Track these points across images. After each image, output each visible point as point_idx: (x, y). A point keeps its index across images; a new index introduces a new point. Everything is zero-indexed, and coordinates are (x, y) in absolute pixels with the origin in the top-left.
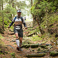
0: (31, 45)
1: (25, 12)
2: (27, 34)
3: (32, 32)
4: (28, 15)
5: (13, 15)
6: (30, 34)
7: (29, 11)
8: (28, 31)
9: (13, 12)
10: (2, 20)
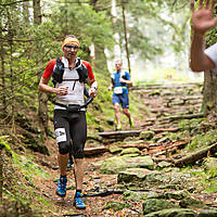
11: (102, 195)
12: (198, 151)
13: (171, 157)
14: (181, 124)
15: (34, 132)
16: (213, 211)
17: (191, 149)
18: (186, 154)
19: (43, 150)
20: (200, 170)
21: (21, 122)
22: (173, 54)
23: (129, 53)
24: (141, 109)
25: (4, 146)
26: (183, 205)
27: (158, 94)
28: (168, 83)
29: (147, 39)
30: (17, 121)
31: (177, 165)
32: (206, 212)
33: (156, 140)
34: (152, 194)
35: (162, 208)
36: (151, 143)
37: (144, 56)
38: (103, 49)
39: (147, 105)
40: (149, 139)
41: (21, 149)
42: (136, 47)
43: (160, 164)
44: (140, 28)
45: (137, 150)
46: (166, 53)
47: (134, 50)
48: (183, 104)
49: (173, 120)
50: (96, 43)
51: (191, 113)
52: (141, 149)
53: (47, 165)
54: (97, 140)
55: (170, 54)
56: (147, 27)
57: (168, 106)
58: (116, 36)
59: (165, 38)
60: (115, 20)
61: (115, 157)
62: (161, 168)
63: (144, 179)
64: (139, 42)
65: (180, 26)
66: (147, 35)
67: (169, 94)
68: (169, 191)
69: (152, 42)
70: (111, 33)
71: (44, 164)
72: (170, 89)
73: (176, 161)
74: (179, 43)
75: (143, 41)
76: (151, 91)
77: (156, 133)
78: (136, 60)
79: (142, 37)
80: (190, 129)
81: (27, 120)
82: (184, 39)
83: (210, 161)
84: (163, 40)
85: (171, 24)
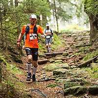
0: (88, 87)
1: (70, 9)
2: (78, 61)
3: (90, 57)
4: (79, 16)
5: (41, 16)
6: (84, 62)
7: (81, 6)
8: (80, 53)
9: (42, 11)
10: (16, 30)
11: (46, 81)
12: (88, 60)
13: (76, 64)
14: (81, 49)
15: (16, 54)
16: (95, 86)
17: (85, 60)
18: (83, 62)
19: (20, 62)
20: (89, 69)
21: (10, 50)
22: (77, 18)
23: (57, 18)
24: (63, 43)
25: (3, 60)
26: (82, 84)
27: (70, 36)
28: (75, 31)
29: (65, 12)
30: (8, 49)
31: (79, 67)
32: (92, 87)
33: (70, 56)
34: (68, 80)
35: (73, 86)
36: (68, 57)
37: (64, 19)
38: (46, 17)
39: (66, 41)
40: (67, 56)
41: (10, 62)
42: (60, 15)
43: (72, 67)
44: (62, 7)
45: (61, 61)
46: (73, 18)
47: (60, 17)
48: (81, 40)
49: (77, 47)
50: (43, 14)
51: (85, 44)
52: (63, 60)
53: (22, 68)
54: (44, 57)
55: (75, 19)
56: (65, 6)
57: (75, 41)
58: (52, 11)
59: (73, 11)
60: (51, 4)
61: (52, 64)
62: (72, 68)
63: (65, 73)
64: (62, 14)
65: (79, 6)
66: (65, 10)
67: (75, 36)
68: (76, 78)
69: (67, 13)
70: (49, 10)
71: (21, 68)
72: (76, 34)
73: (79, 65)
74: (79, 13)
75: (63, 13)
76: (67, 35)
77: (70, 53)
78: (61, 21)
79: (63, 11)
80: (85, 51)
81: (13, 49)
82: (81, 12)
83: (93, 64)
84: (72, 12)
85: (75, 5)
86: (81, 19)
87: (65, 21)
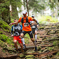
18: (57, 57)
27: (43, 28)
28: (48, 23)
33: (42, 51)
37: (36, 10)
46: (46, 9)
48: (55, 33)
57: (48, 34)
67: (48, 29)
86: (55, 10)
87: (37, 12)
